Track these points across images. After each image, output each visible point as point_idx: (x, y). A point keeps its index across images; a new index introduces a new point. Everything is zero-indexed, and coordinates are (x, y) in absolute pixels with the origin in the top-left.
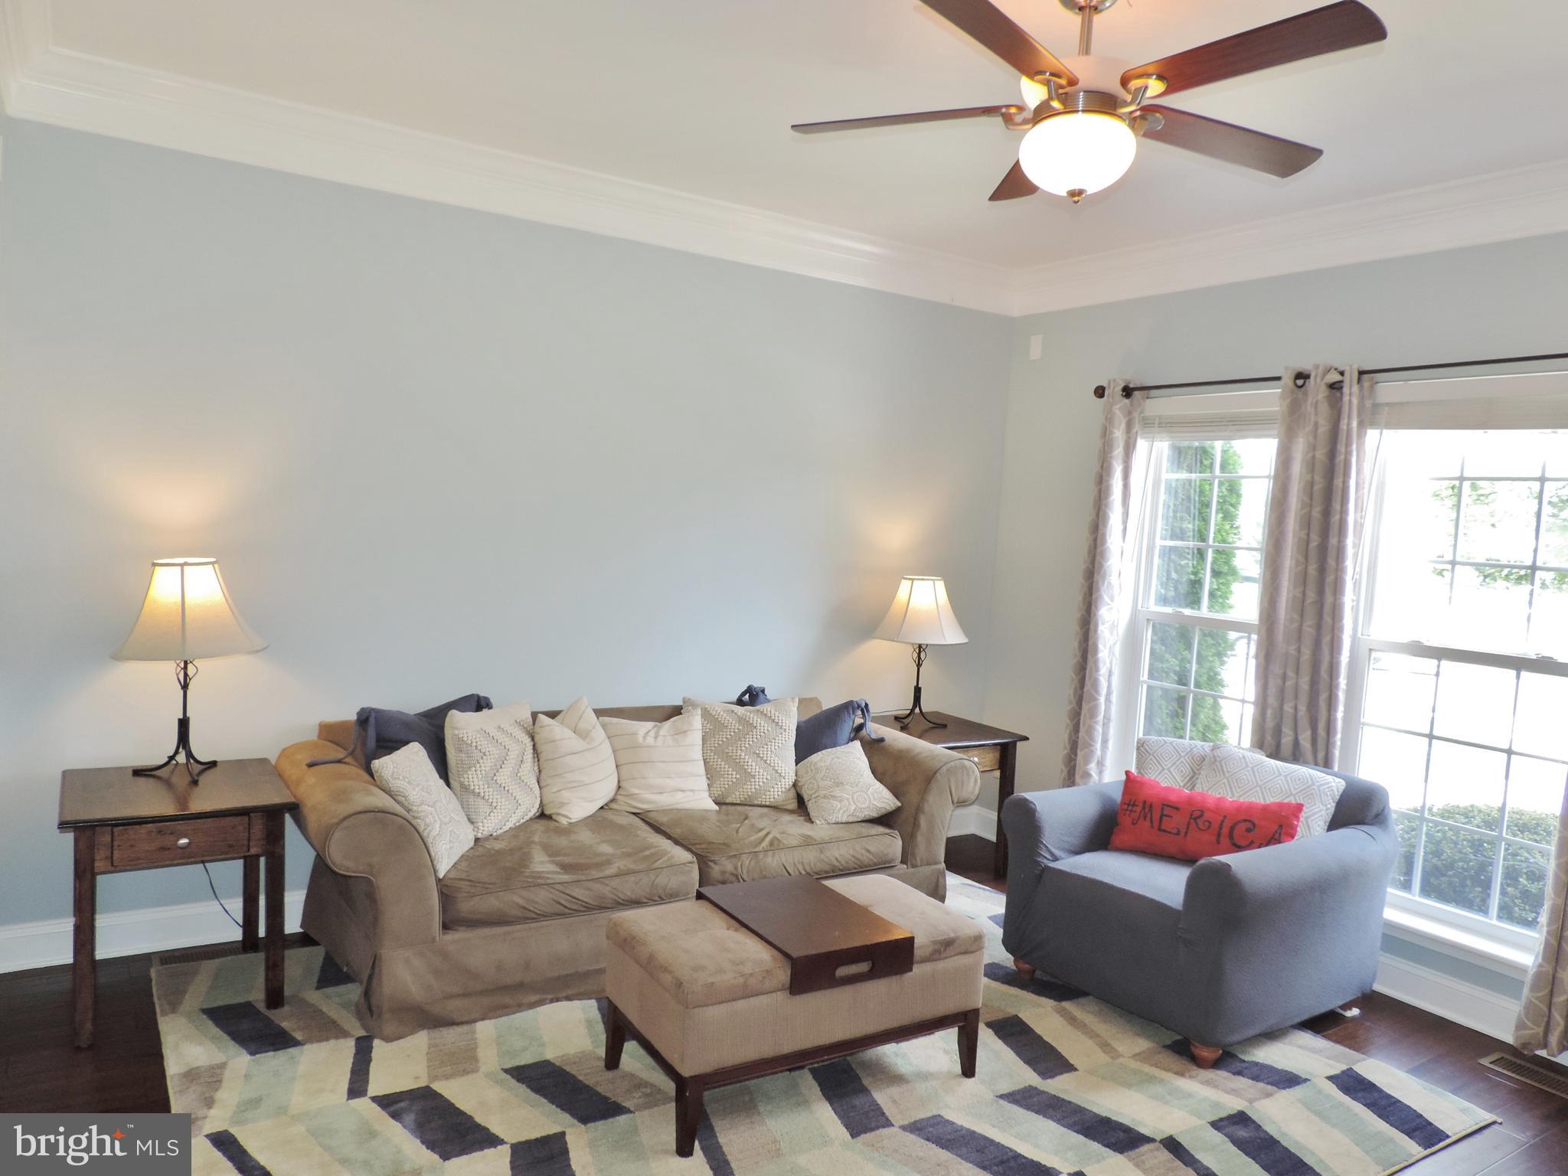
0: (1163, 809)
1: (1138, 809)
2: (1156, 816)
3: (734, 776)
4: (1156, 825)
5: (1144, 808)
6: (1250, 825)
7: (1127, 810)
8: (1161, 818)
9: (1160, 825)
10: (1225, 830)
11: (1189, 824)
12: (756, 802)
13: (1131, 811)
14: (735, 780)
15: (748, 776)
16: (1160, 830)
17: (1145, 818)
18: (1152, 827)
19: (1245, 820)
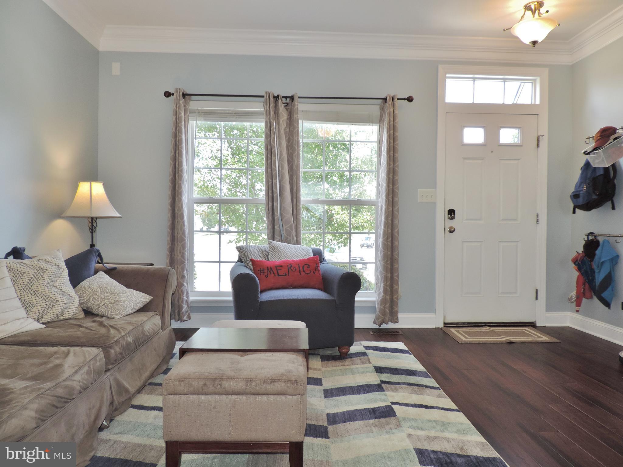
0: (276, 268)
1: (266, 271)
2: (275, 271)
3: (45, 304)
4: (276, 275)
5: (268, 270)
6: (308, 266)
7: (261, 273)
8: (277, 272)
9: (278, 274)
10: (301, 269)
11: (288, 270)
12: (62, 318)
13: (263, 273)
14: (45, 306)
15: (54, 302)
16: (279, 276)
17: (271, 273)
18: (275, 276)
19: (306, 264)
